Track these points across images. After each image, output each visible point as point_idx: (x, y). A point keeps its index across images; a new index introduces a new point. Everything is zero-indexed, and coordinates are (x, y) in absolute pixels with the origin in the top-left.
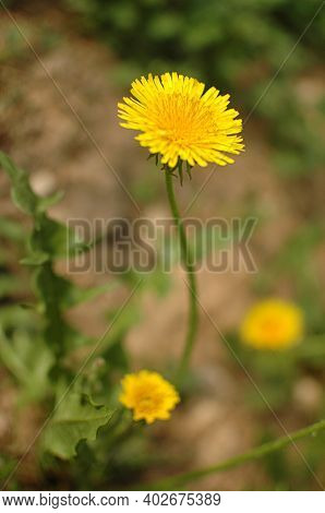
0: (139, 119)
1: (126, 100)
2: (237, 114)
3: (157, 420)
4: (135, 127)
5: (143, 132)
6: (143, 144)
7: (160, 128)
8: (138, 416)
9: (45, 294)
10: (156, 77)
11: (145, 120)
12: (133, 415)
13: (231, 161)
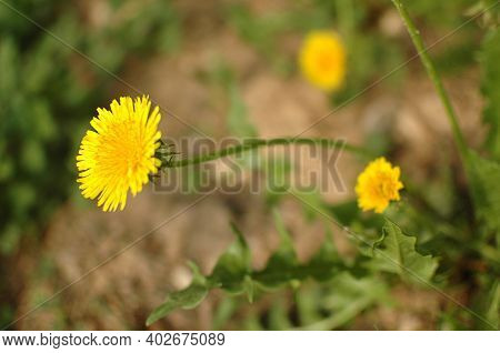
0: (117, 192)
1: (100, 204)
2: (115, 101)
3: (400, 179)
4: (124, 197)
5: (130, 189)
6: (140, 189)
7: (126, 173)
8: (397, 196)
9: (284, 279)
10: (80, 175)
11: (118, 187)
12: (395, 201)
13: (157, 109)
